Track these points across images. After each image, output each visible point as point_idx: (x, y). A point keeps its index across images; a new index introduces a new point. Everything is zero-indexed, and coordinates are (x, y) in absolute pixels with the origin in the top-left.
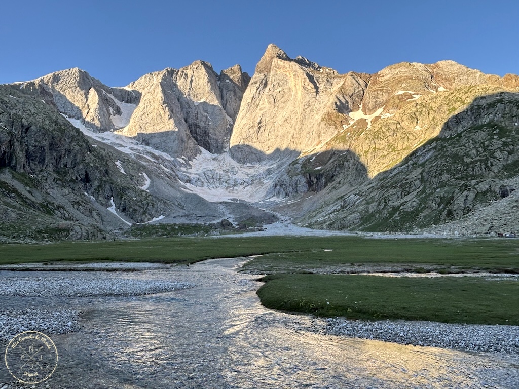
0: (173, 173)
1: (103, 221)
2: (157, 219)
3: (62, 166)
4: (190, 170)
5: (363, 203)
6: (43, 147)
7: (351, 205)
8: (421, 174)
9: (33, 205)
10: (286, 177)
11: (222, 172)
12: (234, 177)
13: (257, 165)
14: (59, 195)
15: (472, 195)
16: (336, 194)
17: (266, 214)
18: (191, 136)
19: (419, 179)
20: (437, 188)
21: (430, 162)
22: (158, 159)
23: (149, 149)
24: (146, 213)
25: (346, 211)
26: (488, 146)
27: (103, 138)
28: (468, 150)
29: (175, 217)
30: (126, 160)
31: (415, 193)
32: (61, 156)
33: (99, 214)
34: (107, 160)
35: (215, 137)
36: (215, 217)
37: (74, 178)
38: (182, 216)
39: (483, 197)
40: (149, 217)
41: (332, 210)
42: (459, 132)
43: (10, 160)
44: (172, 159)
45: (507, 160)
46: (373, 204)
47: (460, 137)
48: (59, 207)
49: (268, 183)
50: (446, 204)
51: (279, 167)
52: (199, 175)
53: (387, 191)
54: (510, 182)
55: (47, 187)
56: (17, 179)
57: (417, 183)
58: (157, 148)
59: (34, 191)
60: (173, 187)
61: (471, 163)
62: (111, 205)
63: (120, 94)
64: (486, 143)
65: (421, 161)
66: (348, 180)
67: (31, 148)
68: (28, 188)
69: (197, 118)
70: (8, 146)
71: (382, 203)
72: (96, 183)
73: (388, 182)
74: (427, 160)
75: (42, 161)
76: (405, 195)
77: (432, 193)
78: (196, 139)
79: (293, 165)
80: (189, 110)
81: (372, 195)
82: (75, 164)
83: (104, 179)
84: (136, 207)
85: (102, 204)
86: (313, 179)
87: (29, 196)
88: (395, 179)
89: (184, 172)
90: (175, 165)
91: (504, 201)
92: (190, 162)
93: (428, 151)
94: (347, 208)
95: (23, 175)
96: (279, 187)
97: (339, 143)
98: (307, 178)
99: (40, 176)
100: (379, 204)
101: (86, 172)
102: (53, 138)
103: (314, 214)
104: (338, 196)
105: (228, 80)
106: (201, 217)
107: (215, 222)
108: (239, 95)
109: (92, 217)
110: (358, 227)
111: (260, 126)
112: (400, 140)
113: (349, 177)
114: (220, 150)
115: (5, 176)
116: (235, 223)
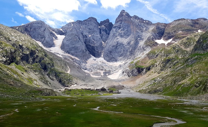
0: (80, 66)
1: (52, 86)
2: (74, 86)
4: (87, 65)
5: (164, 82)
6: (28, 55)
7: (158, 82)
10: (128, 69)
13: (115, 63)
17: (120, 85)
19: (190, 72)
22: (73, 60)
23: (70, 55)
25: (156, 85)
27: (50, 50)
29: (81, 85)
30: (60, 60)
31: (188, 79)
32: (35, 58)
33: (50, 83)
34: (53, 60)
35: (97, 50)
36: (98, 86)
37: (40, 68)
38: (84, 85)
40: (70, 85)
41: (149, 84)
43: (15, 60)
44: (79, 60)
46: (169, 83)
48: (35, 80)
51: (125, 64)
58: (73, 55)
59: (24, 73)
60: (80, 72)
63: (57, 31)
65: (190, 64)
67: (23, 55)
68: (22, 72)
69: (90, 42)
71: (173, 83)
72: (49, 70)
73: (175, 73)
75: (27, 60)
76: (183, 80)
78: (89, 51)
80: (86, 38)
81: (168, 78)
83: (52, 68)
84: (65, 81)
85: (51, 79)
89: (84, 65)
90: (80, 62)
96: (125, 73)
98: (138, 70)
101: (45, 65)
102: (32, 51)
103: (141, 86)
104: (152, 78)
105: (103, 26)
106: (92, 85)
107: (98, 88)
108: (108, 32)
109: (48, 84)
110: (162, 93)
111: (117, 46)
112: (180, 54)
113: (157, 70)
114: (99, 56)
115: (13, 67)
116: (107, 89)
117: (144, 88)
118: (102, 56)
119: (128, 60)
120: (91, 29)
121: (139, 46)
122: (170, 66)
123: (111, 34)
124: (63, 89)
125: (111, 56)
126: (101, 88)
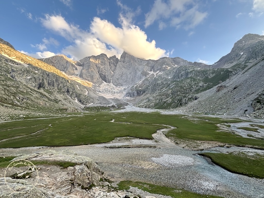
0: (95, 89)
1: (74, 105)
2: (91, 104)
3: (60, 87)
4: (100, 88)
5: (155, 100)
6: (53, 81)
7: (151, 100)
8: (171, 92)
9: (51, 100)
10: (130, 91)
11: (110, 89)
12: (114, 91)
13: (121, 87)
14: (60, 97)
15: (187, 99)
16: (146, 97)
17: (125, 102)
18: (100, 77)
20: (177, 96)
23: (87, 81)
25: (150, 102)
26: (190, 84)
27: (72, 78)
28: (185, 85)
29: (97, 104)
30: (80, 85)
31: (170, 98)
32: (59, 84)
33: (72, 103)
34: (74, 85)
35: (108, 78)
36: (109, 104)
37: (64, 91)
38: (99, 103)
39: (190, 99)
40: (88, 103)
41: (145, 102)
42: (182, 79)
43: (43, 85)
44: (94, 85)
45: (196, 88)
46: (158, 100)
47: (182, 81)
48: (60, 101)
49: (125, 93)
50: (180, 101)
51: (128, 88)
52: (103, 90)
53: (162, 96)
54: (198, 95)
55: (55, 94)
56: (45, 92)
57: (170, 94)
58: (89, 81)
59: (51, 95)
60: (95, 94)
61: (186, 89)
62: (76, 100)
63: (77, 63)
64: (190, 83)
65: (171, 88)
67: (50, 81)
68: (49, 95)
69: (102, 72)
70: (42, 81)
71: (161, 100)
72: (71, 93)
73: (162, 94)
74: (173, 87)
75: (53, 85)
76: (167, 98)
77: (175, 98)
78: (102, 78)
79: (133, 87)
81: (157, 97)
82: (64, 86)
83: (73, 91)
84: (84, 100)
85: (73, 99)
86: (139, 92)
87: (50, 97)
88: (164, 93)
89: (98, 89)
90: (95, 87)
91: (196, 101)
93: (173, 85)
95: (47, 90)
96: (129, 94)
97: (146, 81)
98: (137, 92)
99: (53, 90)
101: (68, 89)
102: (57, 78)
103: (140, 103)
105: (112, 60)
106: (105, 103)
107: (110, 105)
108: (115, 65)
109: (70, 104)
110: (154, 107)
112: (164, 81)
113: (150, 92)
114: (109, 82)
115: (42, 90)
116: (116, 106)
117: (142, 104)
118: (112, 82)
119: (130, 85)
120: (103, 62)
121: (137, 75)
122: (158, 89)
123: (117, 66)
124: (83, 106)
125: (118, 82)
126: (112, 105)
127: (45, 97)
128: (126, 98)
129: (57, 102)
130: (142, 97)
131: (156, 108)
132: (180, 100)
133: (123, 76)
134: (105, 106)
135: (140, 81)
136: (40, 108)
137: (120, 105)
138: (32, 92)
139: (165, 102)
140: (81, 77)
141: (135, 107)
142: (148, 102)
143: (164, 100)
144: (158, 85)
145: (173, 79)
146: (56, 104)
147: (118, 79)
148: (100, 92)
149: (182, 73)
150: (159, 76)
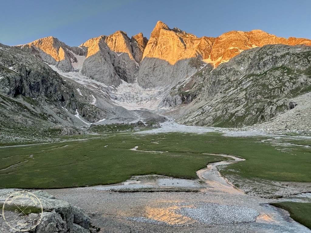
0: (108, 95)
1: (73, 122)
2: (102, 121)
3: (49, 93)
4: (116, 93)
5: (214, 111)
6: (38, 82)
7: (207, 112)
8: (245, 95)
9: (36, 115)
10: (169, 96)
11: (134, 94)
12: (141, 96)
13: (153, 89)
14: (49, 109)
15: (274, 108)
16: (197, 106)
17: (160, 117)
18: (116, 73)
19: (244, 98)
20: (255, 103)
21: (250, 88)
22: (99, 87)
23: (94, 81)
24: (96, 117)
25: (204, 115)
26: (281, 80)
27: (68, 76)
28: (271, 81)
29: (111, 119)
30: (82, 88)
31: (242, 106)
32: (48, 87)
33: (71, 119)
34: (72, 89)
35: (129, 74)
36: (133, 119)
37: (56, 99)
38: (115, 119)
39: (280, 108)
40: (97, 119)
41: (196, 114)
42: (265, 71)
43: (22, 90)
44: (107, 87)
45: (292, 87)
46: (219, 112)
47: (266, 74)
48: (50, 116)
49: (160, 99)
50: (261, 112)
51: (165, 90)
52: (121, 95)
53: (227, 104)
54: (294, 100)
55: (42, 105)
56: (26, 101)
57: (244, 100)
58: (98, 81)
59: (36, 107)
60: (108, 102)
61: (273, 89)
62: (76, 114)
63: (76, 50)
64: (281, 78)
65: (245, 87)
66: (204, 98)
67: (32, 83)
68: (32, 106)
69: (119, 64)
70: (20, 83)
71: (225, 111)
72: (68, 102)
73: (227, 99)
74: (248, 87)
75: (38, 90)
76: (237, 107)
77: (252, 106)
78: (119, 75)
79: (174, 89)
80: (115, 59)
81: (218, 106)
82: (56, 91)
83: (72, 99)
84: (90, 115)
85: (72, 113)
86: (185, 97)
87: (33, 110)
88: (231, 97)
89: (114, 94)
90: (108, 90)
91: (292, 111)
92: (116, 88)
93: (248, 82)
94: (205, 114)
95: (29, 98)
96: (166, 101)
97: (198, 77)
98: (181, 97)
99: (38, 99)
100: (223, 111)
101: (62, 95)
102: (43, 77)
103: (186, 117)
104: (199, 107)
105: (135, 42)
106: (125, 119)
107: (133, 122)
108: (142, 50)
109: (68, 120)
110: (212, 124)
111: (154, 68)
112: (232, 75)
113: (205, 96)
114: (132, 81)
115: (20, 99)
116: (144, 123)
117: (190, 119)
118: (136, 81)
119: (168, 86)
122: (221, 91)
123: (145, 53)
124: (89, 124)
125: (147, 81)
126: (137, 122)
127: (25, 110)
128: (162, 108)
129: (45, 119)
130: (191, 106)
131: (215, 126)
132: (261, 110)
133: (155, 69)
134: (126, 122)
135: (188, 76)
136: (19, 128)
137: (152, 122)
138: (5, 102)
139: (232, 115)
140: (84, 74)
141: (179, 124)
142: (201, 115)
143: (231, 111)
144: (219, 84)
145: (248, 71)
146: (44, 121)
147: (147, 75)
148: (116, 99)
149: (266, 59)
150: (223, 67)
